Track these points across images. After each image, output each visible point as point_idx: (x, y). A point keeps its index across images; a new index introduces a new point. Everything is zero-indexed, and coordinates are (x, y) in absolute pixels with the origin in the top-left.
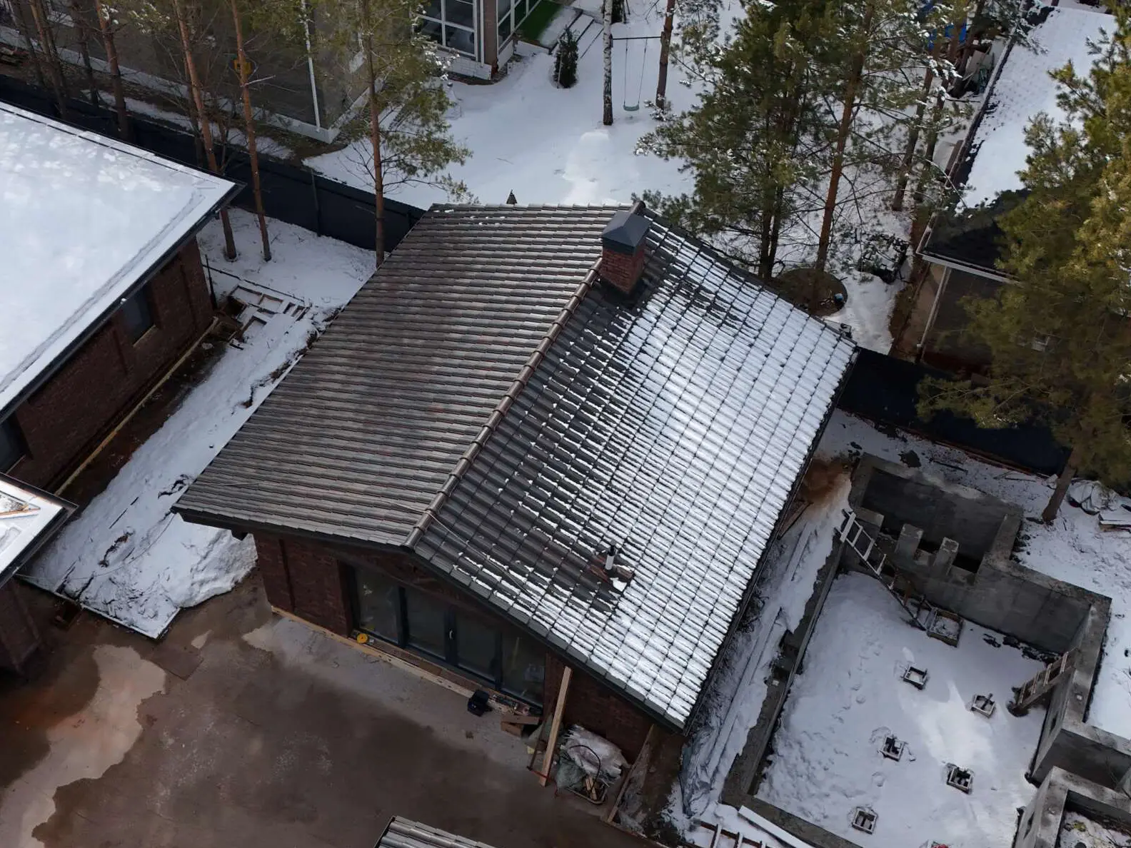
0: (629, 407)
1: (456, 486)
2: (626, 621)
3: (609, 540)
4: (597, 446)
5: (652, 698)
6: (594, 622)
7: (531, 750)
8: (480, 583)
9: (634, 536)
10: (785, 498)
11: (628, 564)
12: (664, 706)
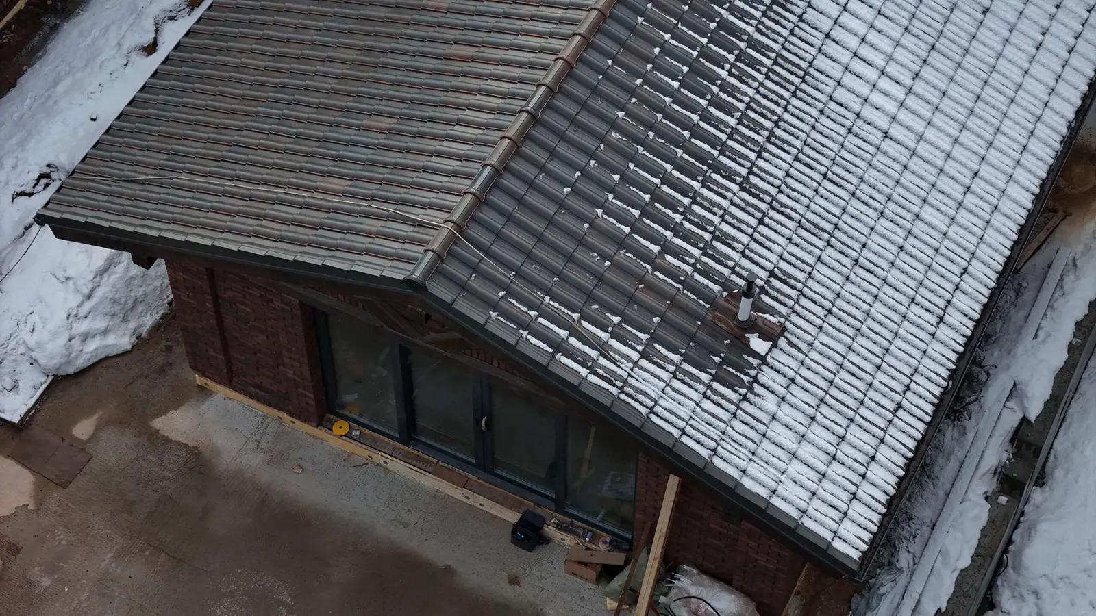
0: (779, 55)
1: (493, 184)
2: (770, 403)
3: (745, 273)
4: (726, 118)
5: (809, 523)
6: (718, 405)
7: (612, 604)
8: (534, 340)
9: (783, 265)
10: (1030, 205)
11: (774, 312)
12: (828, 535)
